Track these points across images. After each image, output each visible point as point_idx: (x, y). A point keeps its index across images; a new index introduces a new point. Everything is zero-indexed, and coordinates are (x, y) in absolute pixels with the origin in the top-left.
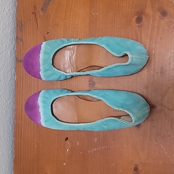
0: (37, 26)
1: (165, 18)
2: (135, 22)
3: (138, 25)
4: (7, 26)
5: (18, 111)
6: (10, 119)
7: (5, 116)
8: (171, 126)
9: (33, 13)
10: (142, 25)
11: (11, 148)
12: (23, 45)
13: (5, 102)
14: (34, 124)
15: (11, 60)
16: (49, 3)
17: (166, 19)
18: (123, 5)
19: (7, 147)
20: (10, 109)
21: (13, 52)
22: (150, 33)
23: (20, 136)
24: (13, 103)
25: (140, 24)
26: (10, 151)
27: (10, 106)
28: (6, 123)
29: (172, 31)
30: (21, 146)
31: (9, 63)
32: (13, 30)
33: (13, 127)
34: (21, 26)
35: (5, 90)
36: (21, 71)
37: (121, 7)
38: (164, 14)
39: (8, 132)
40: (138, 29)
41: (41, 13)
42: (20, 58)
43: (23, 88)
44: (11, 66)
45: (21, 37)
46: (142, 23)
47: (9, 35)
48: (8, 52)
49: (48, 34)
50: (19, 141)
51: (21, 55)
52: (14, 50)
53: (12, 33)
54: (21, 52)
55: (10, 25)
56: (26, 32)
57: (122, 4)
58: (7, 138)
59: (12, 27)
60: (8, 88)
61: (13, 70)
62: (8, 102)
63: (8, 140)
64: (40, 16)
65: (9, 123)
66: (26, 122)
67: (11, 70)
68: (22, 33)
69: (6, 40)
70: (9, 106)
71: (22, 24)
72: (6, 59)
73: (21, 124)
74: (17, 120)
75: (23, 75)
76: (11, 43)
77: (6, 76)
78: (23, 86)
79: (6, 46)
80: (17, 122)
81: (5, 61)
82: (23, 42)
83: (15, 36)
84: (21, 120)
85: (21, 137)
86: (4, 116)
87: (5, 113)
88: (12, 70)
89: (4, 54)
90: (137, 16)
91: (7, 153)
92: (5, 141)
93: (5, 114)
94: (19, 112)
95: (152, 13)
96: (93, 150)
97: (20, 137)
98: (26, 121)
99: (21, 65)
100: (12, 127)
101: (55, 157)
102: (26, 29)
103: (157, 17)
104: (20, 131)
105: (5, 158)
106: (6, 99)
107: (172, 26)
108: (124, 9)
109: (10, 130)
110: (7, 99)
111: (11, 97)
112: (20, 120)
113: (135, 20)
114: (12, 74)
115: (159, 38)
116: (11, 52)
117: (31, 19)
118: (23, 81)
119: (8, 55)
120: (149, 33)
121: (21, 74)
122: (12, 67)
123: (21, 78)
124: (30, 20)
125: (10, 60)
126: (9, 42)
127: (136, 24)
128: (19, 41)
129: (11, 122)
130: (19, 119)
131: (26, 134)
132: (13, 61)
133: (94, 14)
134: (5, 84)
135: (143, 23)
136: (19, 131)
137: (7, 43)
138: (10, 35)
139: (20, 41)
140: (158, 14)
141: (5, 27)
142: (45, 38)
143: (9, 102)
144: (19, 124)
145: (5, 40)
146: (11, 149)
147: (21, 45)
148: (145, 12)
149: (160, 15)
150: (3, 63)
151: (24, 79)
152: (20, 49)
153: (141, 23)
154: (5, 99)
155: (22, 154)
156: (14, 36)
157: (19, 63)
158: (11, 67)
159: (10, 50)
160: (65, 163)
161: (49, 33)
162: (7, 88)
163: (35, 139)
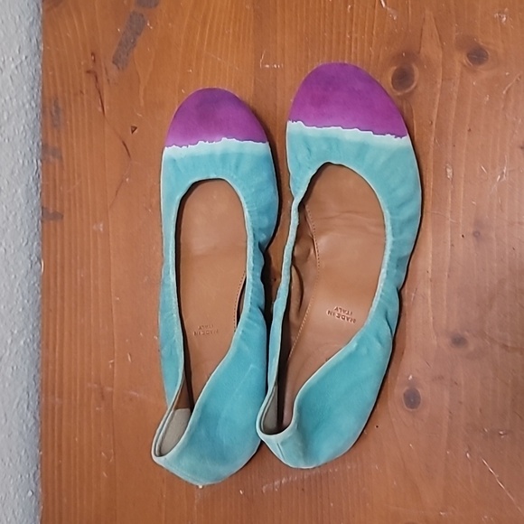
0: (100, 109)
1: (481, 67)
2: (391, 86)
3: (399, 94)
4: (13, 114)
5: (51, 367)
6: (28, 393)
7: (9, 385)
8: (513, 400)
9: (88, 72)
10: (411, 93)
11: (32, 482)
12: (62, 167)
13: (9, 341)
14: (100, 406)
15: (29, 215)
16: (135, 40)
17: (484, 72)
18: (354, 35)
19: (19, 480)
20: (28, 362)
21: (34, 190)
22: (438, 116)
23: (56, 445)
24: (35, 345)
25: (407, 91)
26: (30, 493)
27: (28, 353)
28: (14, 407)
29: (504, 109)
30: (60, 474)
31: (22, 224)
32: (32, 126)
33: (38, 418)
34: (54, 114)
35: (10, 306)
36: (56, 245)
37: (347, 42)
38: (477, 56)
39: (21, 433)
41: (114, 71)
42: (55, 206)
43: (62, 298)
44: (27, 233)
45: (56, 145)
46: (413, 86)
47: (21, 141)
48: (19, 191)
49: (133, 132)
50: (53, 461)
51: (55, 198)
52: (37, 184)
53: (29, 134)
54: (58, 191)
55: (23, 111)
56: (71, 130)
57: (350, 33)
58: (19, 453)
59: (29, 116)
60: (21, 298)
61: (36, 243)
62: (19, 343)
63: (24, 459)
64: (108, 80)
65: (25, 406)
66: (75, 400)
67: (30, 243)
68: (59, 131)
69: (10, 155)
70: (22, 352)
71: (57, 107)
72: (13, 213)
73: (61, 409)
74: (47, 396)
75: (63, 258)
76: (26, 163)
77: (12, 262)
78: (63, 291)
79: (12, 173)
80: (46, 400)
81: (8, 219)
82: (61, 158)
83: (41, 144)
84: (61, 396)
85: (60, 446)
86: (7, 385)
87: (12, 375)
88: (33, 244)
89: (5, 196)
90: (395, 68)
91: (20, 496)
92: (11, 460)
93: (10, 376)
94: (54, 371)
95: (441, 56)
96: (277, 483)
97: (56, 449)
98: (76, 396)
99: (56, 230)
100: (35, 418)
101: (164, 506)
102: (71, 121)
103: (458, 68)
104: (56, 428)
105: (13, 512)
106: (12, 333)
107: (504, 92)
108: (356, 48)
109: (27, 426)
110: (16, 332)
111: (31, 327)
112: (56, 395)
113: (390, 79)
114: (30, 255)
115: (466, 131)
116: (28, 190)
117: (84, 92)
118: (63, 277)
119: (18, 199)
120: (435, 117)
121: (59, 256)
122: (33, 234)
123: (58, 267)
124: (81, 92)
125: (26, 214)
126: (21, 161)
127: (394, 90)
128: (51, 157)
129: (31, 403)
130: (53, 393)
131: (74, 438)
132: (36, 218)
133: (267, 66)
134: (8, 288)
135: (416, 87)
136: (53, 430)
137: (13, 163)
138: (23, 141)
139: (54, 155)
140: (460, 59)
141: (6, 118)
142: (125, 145)
143: (22, 343)
144: (54, 408)
145: (8, 155)
146: (34, 485)
147: (55, 168)
148: (419, 52)
149: (465, 60)
150: (4, 222)
151: (66, 269)
152: (55, 180)
153: (409, 86)
154: (10, 333)
155: (65, 500)
156: (35, 144)
157: (52, 222)
158: (29, 236)
159: (24, 185)
161: (136, 128)
162: (18, 299)
163: (103, 454)
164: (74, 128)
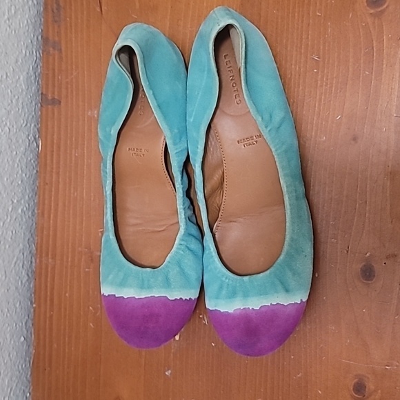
0: (98, 9)
2: (366, 4)
3: (372, 11)
4: (19, 9)
5: (45, 233)
6: (23, 254)
7: (9, 246)
10: (382, 12)
11: (24, 329)
12: (61, 58)
13: (10, 209)
14: (89, 268)
15: (28, 99)
19: (15, 328)
20: (24, 227)
21: (32, 78)
23: (48, 299)
24: (30, 213)
25: (379, 10)
26: (22, 339)
27: (24, 220)
28: (12, 266)
30: (51, 324)
31: (23, 107)
32: (33, 21)
33: (30, 275)
34: (55, 10)
35: (11, 179)
36: (53, 127)
39: (16, 288)
40: (374, 23)
42: (53, 93)
43: (58, 173)
44: (26, 115)
45: (57, 39)
46: (385, 6)
47: (24, 33)
48: (21, 78)
50: (46, 312)
51: (54, 86)
52: (35, 73)
53: (31, 27)
54: (56, 80)
55: (27, 7)
56: (71, 26)
58: (14, 305)
59: (32, 12)
60: (20, 172)
61: (33, 125)
62: (18, 210)
63: (18, 310)
65: (21, 265)
66: (67, 262)
67: (29, 125)
68: (59, 26)
69: (16, 45)
70: (20, 219)
71: (58, 5)
72: (17, 97)
73: (54, 268)
74: (41, 257)
75: (59, 139)
76: (28, 54)
77: (14, 140)
78: (58, 167)
79: (17, 62)
80: (41, 261)
81: (12, 102)
82: (60, 50)
83: (40, 38)
84: (54, 257)
85: (52, 300)
86: (7, 246)
87: (11, 238)
88: (31, 125)
89: (11, 81)
91: (14, 342)
92: (8, 311)
93: (10, 240)
94: (48, 236)
97: (48, 302)
98: (68, 259)
99: (53, 114)
100: (28, 275)
102: (71, 18)
104: (49, 285)
105: (9, 356)
106: (13, 202)
109: (22, 282)
110: (15, 201)
111: (27, 197)
112: (50, 256)
114: (29, 135)
116: (28, 78)
118: (59, 155)
119: (21, 85)
121: (55, 136)
122: (31, 117)
123: (55, 147)
125: (26, 99)
126: (24, 52)
127: (368, 8)
128: (51, 49)
129: (25, 262)
130: (47, 255)
131: (65, 293)
132: (34, 103)
134: (11, 163)
135: (387, 7)
136: (46, 286)
137: (18, 53)
138: (26, 34)
139: (54, 48)
141: (13, 12)
143: (20, 211)
144: (47, 268)
145: (13, 45)
146: (25, 332)
147: (54, 58)
150: (9, 105)
151: (62, 148)
152: (54, 70)
153: (382, 5)
154: (11, 202)
155: (55, 345)
156: (36, 37)
157: (50, 106)
158: (28, 118)
159: (25, 73)
160: (170, 371)
162: (18, 173)
163: (91, 308)
164: (73, 24)
